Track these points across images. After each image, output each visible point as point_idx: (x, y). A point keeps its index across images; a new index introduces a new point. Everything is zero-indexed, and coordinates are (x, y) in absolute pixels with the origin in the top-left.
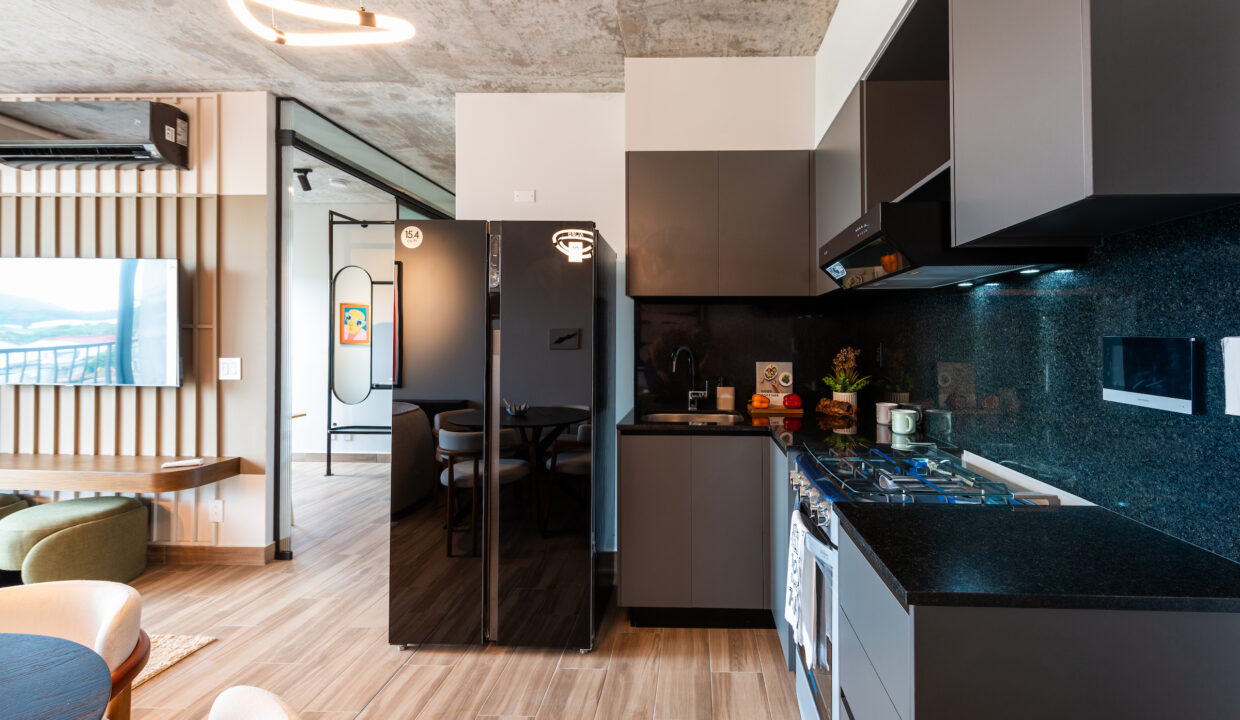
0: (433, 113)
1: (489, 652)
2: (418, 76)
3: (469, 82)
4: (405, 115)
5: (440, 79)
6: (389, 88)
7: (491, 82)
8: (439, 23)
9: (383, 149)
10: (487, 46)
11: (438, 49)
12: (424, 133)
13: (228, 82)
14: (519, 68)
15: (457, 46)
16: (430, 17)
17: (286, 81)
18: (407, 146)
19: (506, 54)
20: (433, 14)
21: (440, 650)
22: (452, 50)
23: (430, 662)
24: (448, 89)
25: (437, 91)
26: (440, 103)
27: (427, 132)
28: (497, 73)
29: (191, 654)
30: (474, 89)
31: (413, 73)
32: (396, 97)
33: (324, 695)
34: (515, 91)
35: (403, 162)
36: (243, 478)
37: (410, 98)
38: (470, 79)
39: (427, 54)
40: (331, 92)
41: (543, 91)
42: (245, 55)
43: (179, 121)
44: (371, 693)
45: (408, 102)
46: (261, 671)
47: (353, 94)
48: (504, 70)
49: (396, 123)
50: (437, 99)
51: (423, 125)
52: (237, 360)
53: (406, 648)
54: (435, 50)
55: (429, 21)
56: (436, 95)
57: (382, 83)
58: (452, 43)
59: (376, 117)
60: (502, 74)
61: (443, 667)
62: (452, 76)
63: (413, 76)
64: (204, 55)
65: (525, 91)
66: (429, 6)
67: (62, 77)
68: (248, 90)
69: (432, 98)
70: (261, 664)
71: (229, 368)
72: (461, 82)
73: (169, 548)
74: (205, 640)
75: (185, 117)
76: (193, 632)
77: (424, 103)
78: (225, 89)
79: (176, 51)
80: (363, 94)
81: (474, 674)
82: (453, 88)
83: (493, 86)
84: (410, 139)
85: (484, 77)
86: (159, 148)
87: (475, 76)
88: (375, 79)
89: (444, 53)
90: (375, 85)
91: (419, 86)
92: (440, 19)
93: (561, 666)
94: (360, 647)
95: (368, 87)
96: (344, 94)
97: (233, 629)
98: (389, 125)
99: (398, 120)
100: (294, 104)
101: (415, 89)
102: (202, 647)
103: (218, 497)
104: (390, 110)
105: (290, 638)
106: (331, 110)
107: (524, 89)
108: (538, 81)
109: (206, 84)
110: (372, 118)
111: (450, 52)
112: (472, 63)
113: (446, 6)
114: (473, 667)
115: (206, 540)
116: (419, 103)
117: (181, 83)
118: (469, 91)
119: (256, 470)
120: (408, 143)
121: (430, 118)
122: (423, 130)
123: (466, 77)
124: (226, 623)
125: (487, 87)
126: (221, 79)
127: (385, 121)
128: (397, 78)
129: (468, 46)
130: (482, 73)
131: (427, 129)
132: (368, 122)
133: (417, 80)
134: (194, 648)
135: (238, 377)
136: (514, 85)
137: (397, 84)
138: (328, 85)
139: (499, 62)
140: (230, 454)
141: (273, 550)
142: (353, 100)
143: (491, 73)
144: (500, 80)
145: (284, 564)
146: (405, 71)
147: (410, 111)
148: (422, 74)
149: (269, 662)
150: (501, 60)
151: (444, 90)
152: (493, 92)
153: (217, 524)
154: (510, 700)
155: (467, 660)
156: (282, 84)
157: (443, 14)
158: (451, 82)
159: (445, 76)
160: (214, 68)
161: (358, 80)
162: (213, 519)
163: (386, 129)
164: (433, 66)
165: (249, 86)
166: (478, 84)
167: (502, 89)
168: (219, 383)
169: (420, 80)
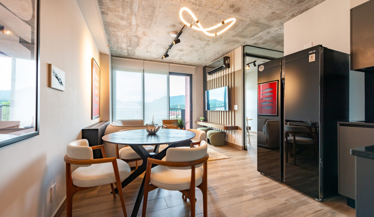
0: (280, 33)
1: (283, 185)
2: (271, 24)
3: (286, 18)
4: (272, 37)
5: (277, 22)
6: (265, 32)
7: (294, 14)
8: (271, 7)
9: (270, 49)
10: (287, 4)
11: (273, 14)
12: (280, 40)
13: (235, 47)
14: (301, 4)
15: (278, 10)
16: (268, 7)
17: (244, 42)
18: (277, 45)
19: (294, 2)
20: (268, 6)
21: (270, 178)
22: (277, 12)
23: (266, 179)
24: (281, 23)
25: (278, 26)
26: (280, 29)
27: (280, 39)
28: (295, 10)
29: (225, 159)
30: (289, 19)
31: (269, 24)
32: (268, 33)
33: (241, 174)
34: (304, 12)
35: (277, 50)
36: (238, 130)
37: (272, 31)
38: (286, 17)
39: (271, 17)
40: (253, 40)
41: (315, 5)
42: (235, 40)
43: (228, 59)
44: (250, 178)
45: (271, 33)
46: (234, 165)
47: (258, 38)
48: (297, 7)
49: (271, 40)
50: (279, 28)
51: (278, 37)
52: (237, 105)
53: (262, 174)
54: (273, 15)
55: (268, 9)
56: (278, 27)
57: (263, 31)
58: (276, 10)
59: (265, 41)
60: (297, 9)
61: (268, 181)
62: (281, 19)
63: (270, 25)
64: (229, 44)
65: (308, 9)
66: (266, 5)
67: (214, 58)
68: (238, 47)
69: (277, 28)
70: (234, 164)
71: (236, 107)
72: (284, 19)
73: (228, 142)
74: (228, 157)
75: (229, 58)
76: (227, 156)
77: (276, 31)
78: (235, 49)
79: (226, 45)
80: (260, 37)
81: (276, 186)
82: (282, 22)
83: (295, 14)
84: (276, 43)
85: (291, 14)
86: (225, 65)
87: (287, 15)
88: (261, 31)
89: (275, 14)
90: (262, 33)
91: (273, 27)
92: (270, 6)
93: (305, 199)
94: (252, 170)
95: (260, 34)
96: (256, 39)
97: (232, 158)
98: (270, 42)
99: (271, 39)
100: (247, 46)
101: (272, 28)
102: (227, 158)
103: (234, 134)
104: (267, 37)
105: (240, 163)
106: (255, 44)
107: (307, 9)
108: (311, 3)
109: (231, 49)
110: (264, 42)
111: (277, 13)
112: (285, 12)
113: (270, 2)
114: (277, 185)
115: (233, 142)
116: (275, 32)
117: (228, 51)
118: (288, 20)
119: (240, 129)
120: (276, 44)
121: (280, 34)
122: (279, 39)
123: (285, 17)
124: (232, 156)
125: (293, 16)
126: (234, 47)
127: (268, 41)
128: (266, 28)
129: (281, 8)
130: (289, 13)
131: (280, 38)
132: (264, 43)
133: (271, 26)
134: (226, 158)
135: (237, 109)
136: (302, 10)
137: (267, 30)
138: (252, 38)
139: (294, 6)
140: (236, 125)
141: (244, 147)
142: (258, 39)
143: (292, 11)
144: (296, 11)
145: (246, 151)
146: (267, 25)
147: (273, 35)
148: (272, 23)
149: (235, 165)
150: (294, 5)
151: (280, 24)
152: (296, 16)
153: (234, 139)
154: (283, 196)
155: (275, 183)
156: (244, 43)
157: (271, 4)
158: (281, 21)
159: (278, 20)
160: (232, 46)
161: (257, 34)
162: (234, 138)
163: (269, 43)
164: (274, 19)
165: (238, 46)
166: (290, 17)
167: (299, 14)
168: (234, 110)
169: (272, 25)
